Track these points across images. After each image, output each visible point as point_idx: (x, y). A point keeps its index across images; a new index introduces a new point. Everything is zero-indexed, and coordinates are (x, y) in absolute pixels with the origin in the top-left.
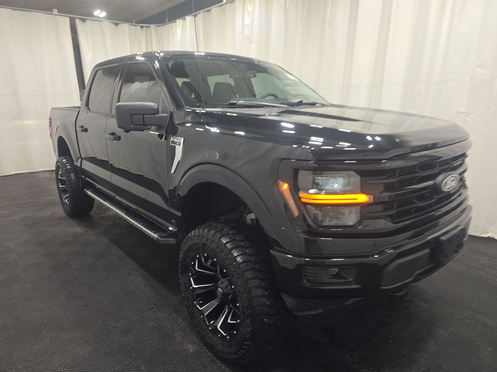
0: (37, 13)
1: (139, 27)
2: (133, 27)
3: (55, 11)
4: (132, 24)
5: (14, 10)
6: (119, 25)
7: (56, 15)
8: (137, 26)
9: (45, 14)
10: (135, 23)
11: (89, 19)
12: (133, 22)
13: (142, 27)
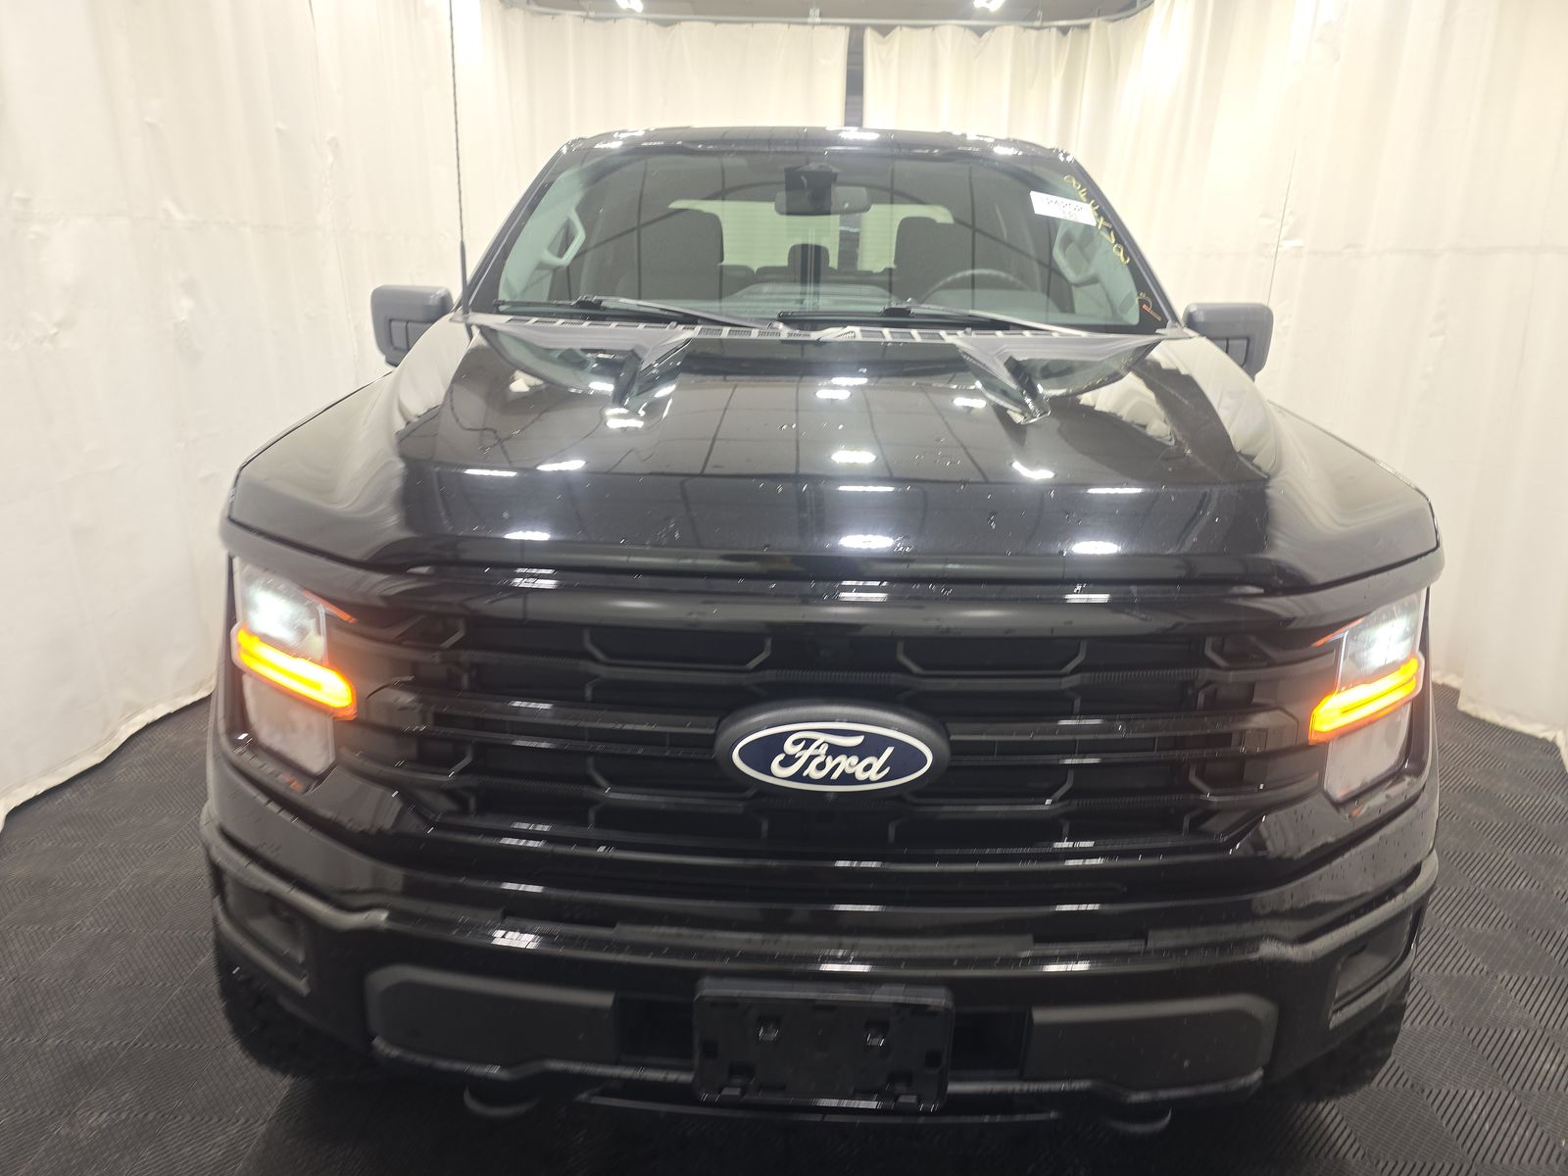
0: (768, 25)
1: (1054, 30)
2: (1034, 33)
3: (814, 16)
4: (1030, 24)
5: (717, 22)
6: (987, 34)
7: (814, 25)
8: (1050, 27)
9: (787, 26)
10: (1043, 20)
11: (901, 26)
12: (1035, 18)
13: (1064, 30)
